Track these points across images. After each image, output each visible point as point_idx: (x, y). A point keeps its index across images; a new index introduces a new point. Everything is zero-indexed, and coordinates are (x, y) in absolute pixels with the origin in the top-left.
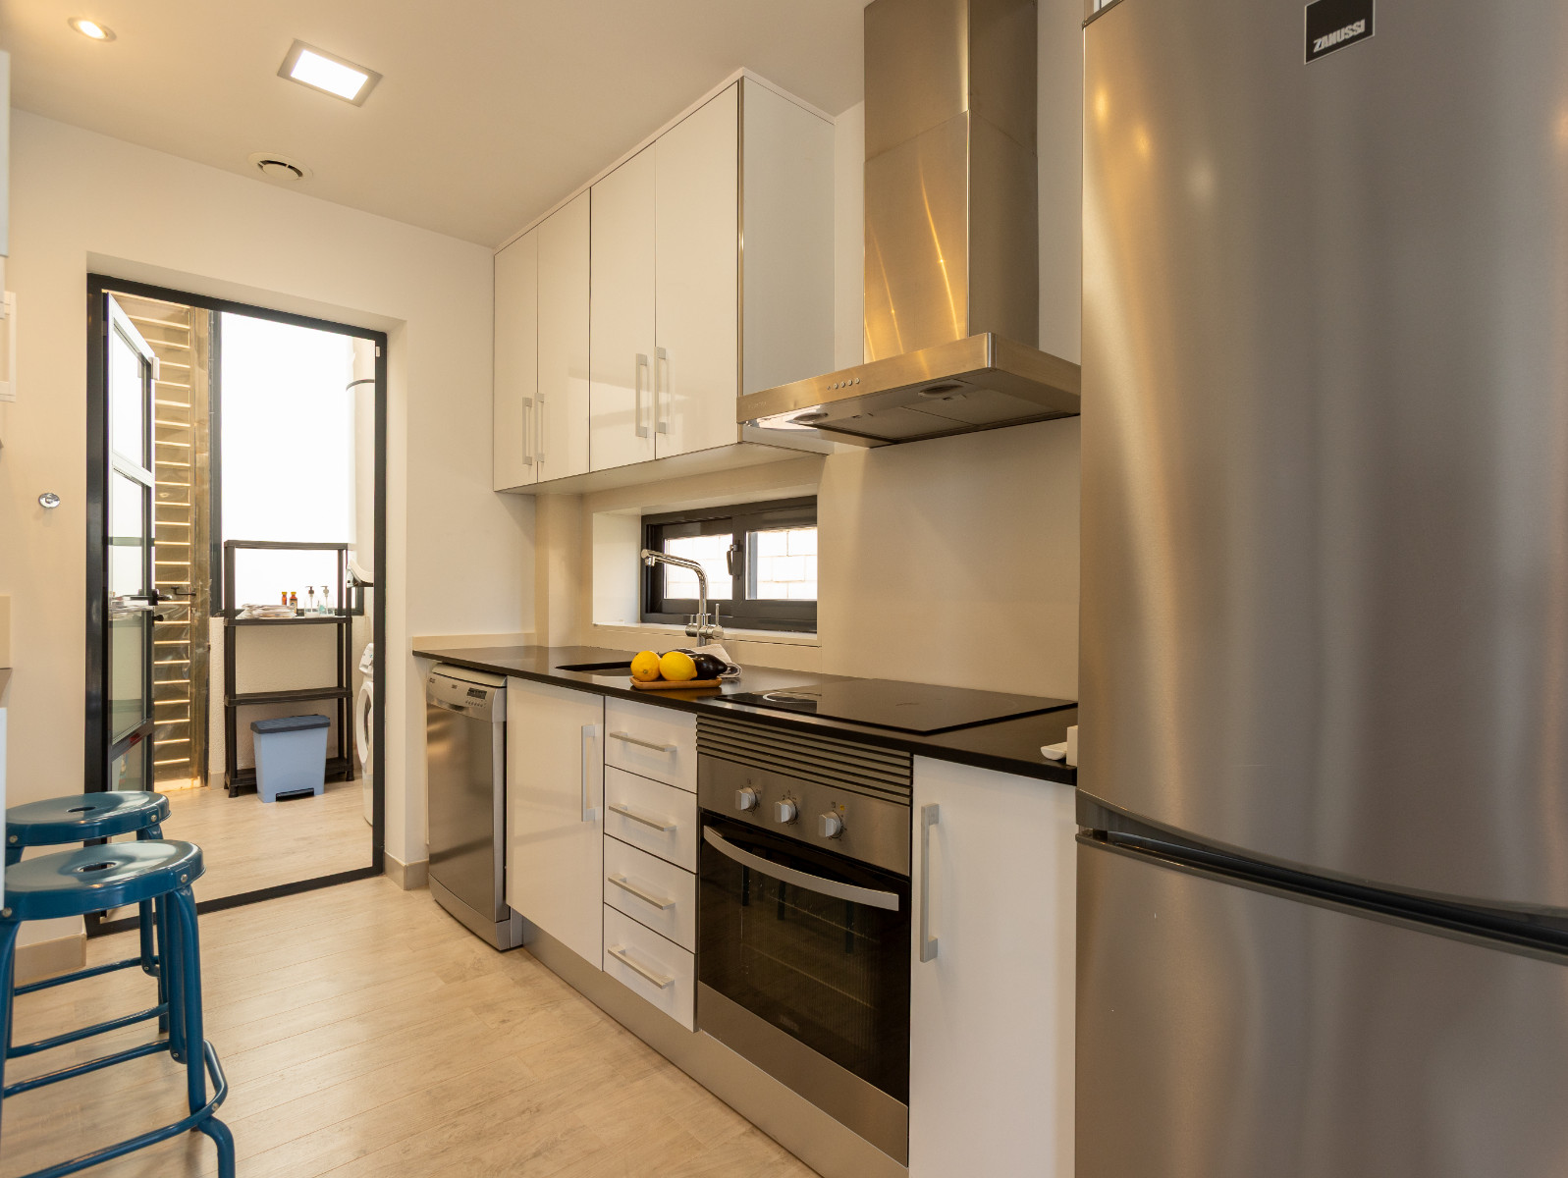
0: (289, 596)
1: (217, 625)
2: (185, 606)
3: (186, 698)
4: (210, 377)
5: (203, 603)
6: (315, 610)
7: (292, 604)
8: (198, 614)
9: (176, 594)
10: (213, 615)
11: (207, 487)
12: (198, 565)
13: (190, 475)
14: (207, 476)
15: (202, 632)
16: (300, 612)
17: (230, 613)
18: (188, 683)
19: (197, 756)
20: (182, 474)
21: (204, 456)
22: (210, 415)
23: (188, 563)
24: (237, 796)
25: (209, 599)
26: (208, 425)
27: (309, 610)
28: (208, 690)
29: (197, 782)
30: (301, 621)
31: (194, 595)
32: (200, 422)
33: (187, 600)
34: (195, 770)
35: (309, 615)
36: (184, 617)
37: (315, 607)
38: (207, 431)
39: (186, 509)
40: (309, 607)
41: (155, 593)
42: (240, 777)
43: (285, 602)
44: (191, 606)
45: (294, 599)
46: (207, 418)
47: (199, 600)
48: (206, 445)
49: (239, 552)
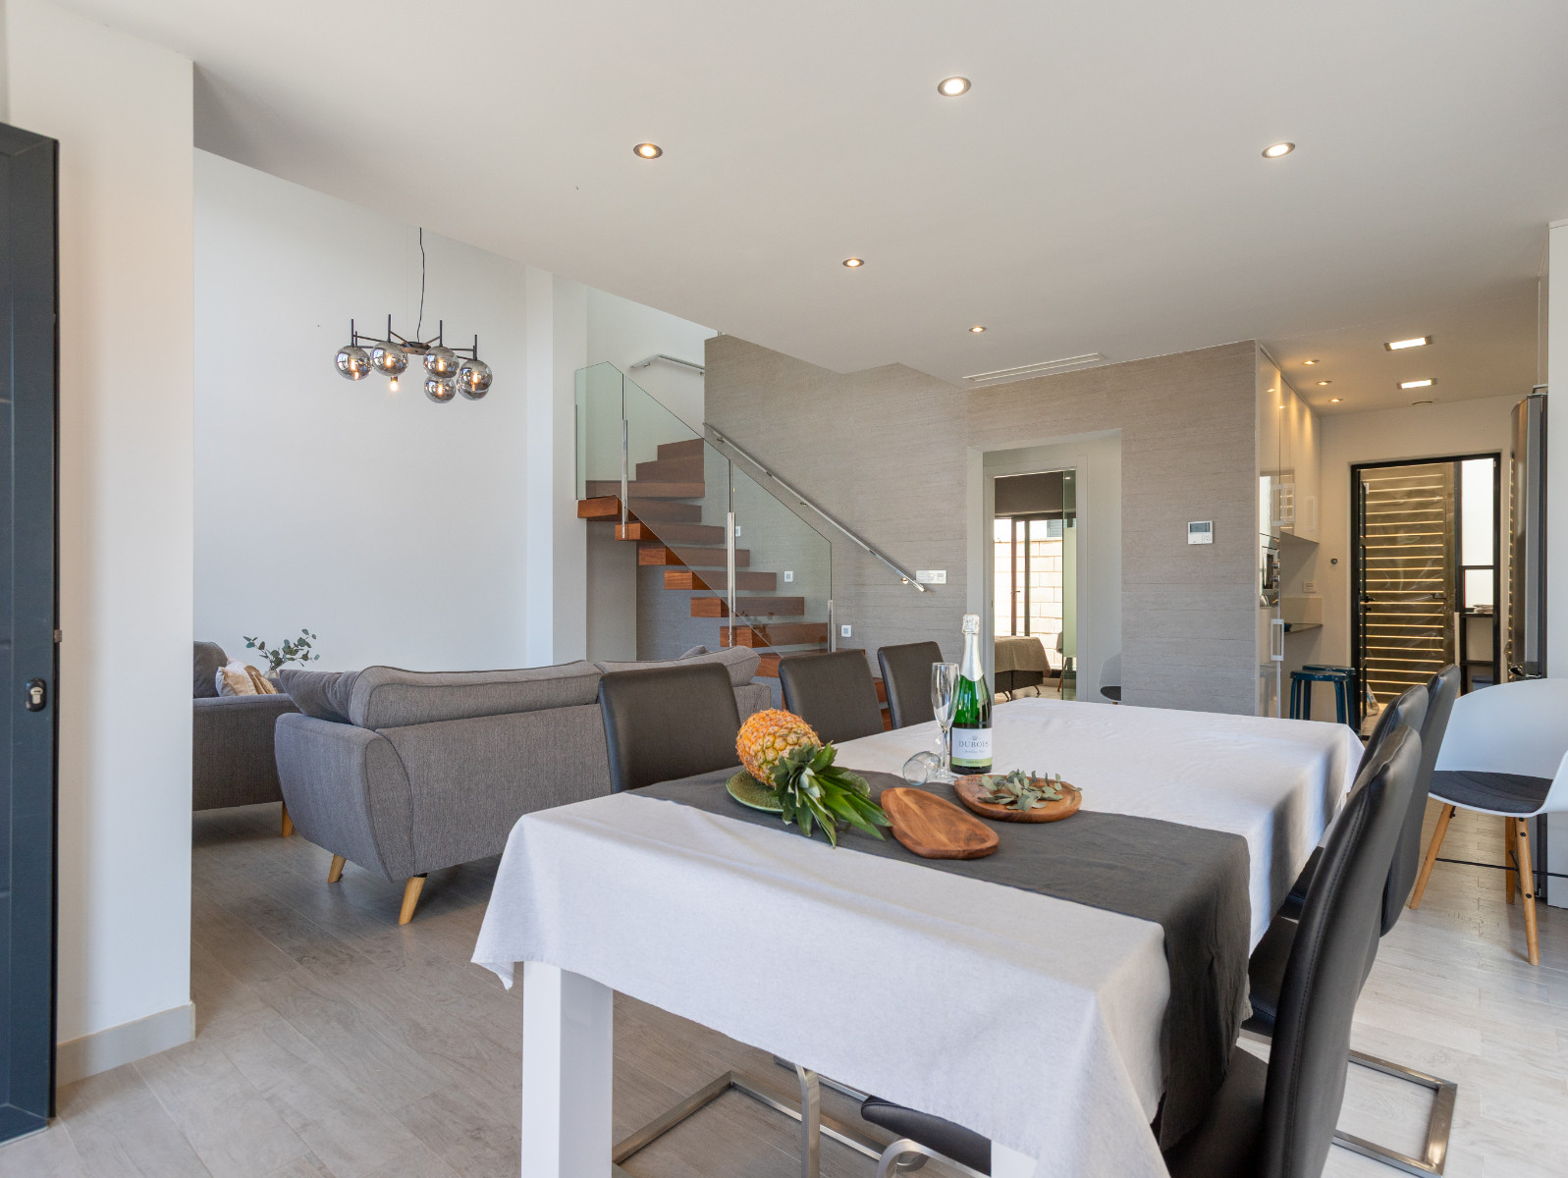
1: (1457, 615)
2: (1439, 605)
5: (1449, 604)
8: (1445, 610)
10: (1455, 610)
11: (1453, 534)
12: (1450, 581)
14: (1453, 527)
15: (1449, 622)
25: (1453, 601)
31: (1444, 598)
32: (1449, 495)
33: (1440, 601)
36: (1439, 611)
38: (1453, 499)
39: (1441, 549)
44: (1442, 605)
47: (1446, 602)
48: (1453, 508)
49: (1468, 572)
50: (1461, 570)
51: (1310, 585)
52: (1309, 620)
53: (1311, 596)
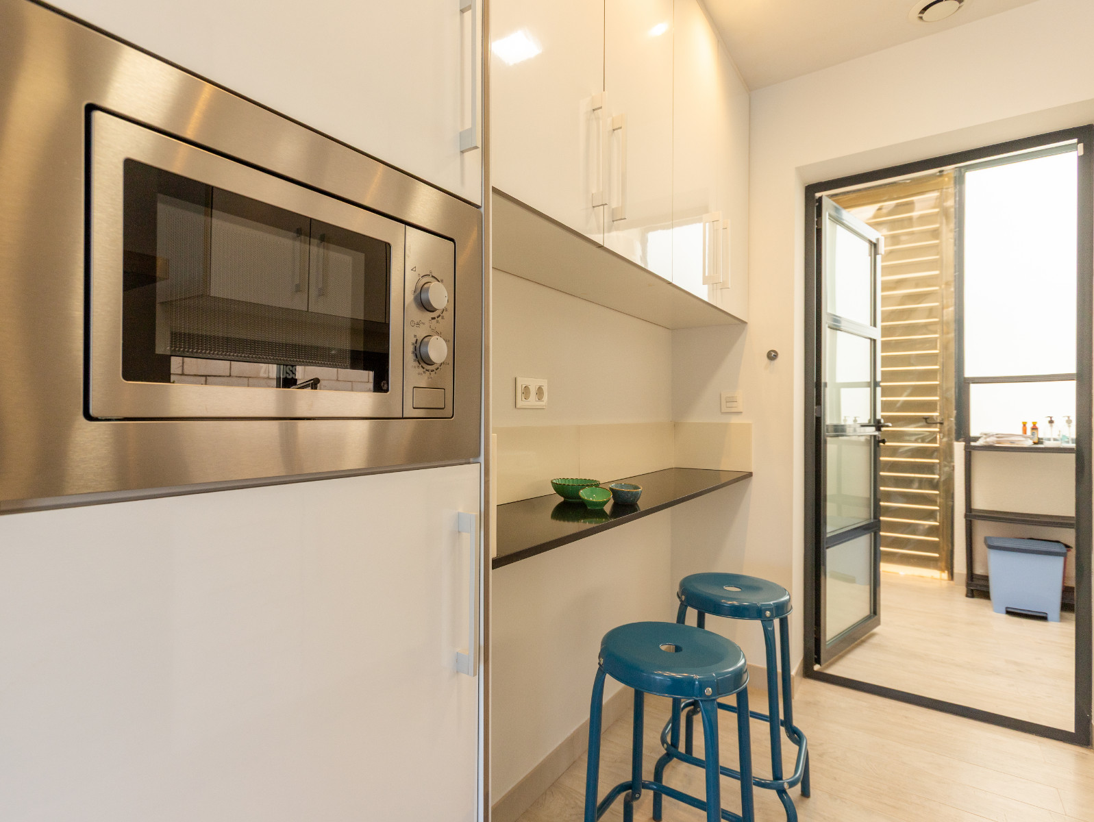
0: (1029, 426)
1: (959, 448)
2: (934, 433)
3: (936, 505)
4: (955, 245)
5: (949, 430)
6: (1055, 440)
7: (1033, 434)
8: (945, 440)
9: (926, 422)
10: (957, 439)
11: (952, 335)
12: (945, 399)
13: (939, 328)
14: (953, 326)
15: (948, 454)
16: (1040, 441)
17: (968, 440)
18: (936, 495)
19: (944, 554)
20: (931, 328)
21: (950, 312)
22: (955, 276)
23: (937, 398)
24: (973, 596)
25: (954, 427)
26: (953, 284)
27: (1049, 440)
28: (953, 502)
29: (945, 575)
30: (1038, 449)
31: (941, 423)
32: (947, 284)
33: (936, 427)
34: (943, 564)
35: (1047, 444)
36: (934, 440)
37: (1056, 437)
38: (953, 289)
39: (936, 355)
40: (1048, 436)
41: (879, 421)
42: (976, 582)
43: (1025, 431)
44: (940, 432)
45: (1034, 428)
46: (952, 279)
47: (946, 429)
48: (952, 301)
49: (973, 387)
50: (963, 386)
51: (731, 400)
52: (730, 464)
53: (735, 420)
